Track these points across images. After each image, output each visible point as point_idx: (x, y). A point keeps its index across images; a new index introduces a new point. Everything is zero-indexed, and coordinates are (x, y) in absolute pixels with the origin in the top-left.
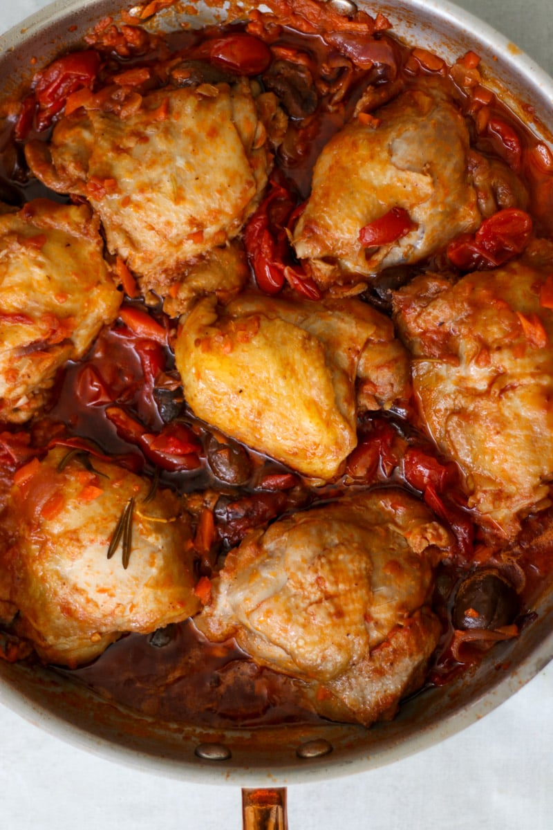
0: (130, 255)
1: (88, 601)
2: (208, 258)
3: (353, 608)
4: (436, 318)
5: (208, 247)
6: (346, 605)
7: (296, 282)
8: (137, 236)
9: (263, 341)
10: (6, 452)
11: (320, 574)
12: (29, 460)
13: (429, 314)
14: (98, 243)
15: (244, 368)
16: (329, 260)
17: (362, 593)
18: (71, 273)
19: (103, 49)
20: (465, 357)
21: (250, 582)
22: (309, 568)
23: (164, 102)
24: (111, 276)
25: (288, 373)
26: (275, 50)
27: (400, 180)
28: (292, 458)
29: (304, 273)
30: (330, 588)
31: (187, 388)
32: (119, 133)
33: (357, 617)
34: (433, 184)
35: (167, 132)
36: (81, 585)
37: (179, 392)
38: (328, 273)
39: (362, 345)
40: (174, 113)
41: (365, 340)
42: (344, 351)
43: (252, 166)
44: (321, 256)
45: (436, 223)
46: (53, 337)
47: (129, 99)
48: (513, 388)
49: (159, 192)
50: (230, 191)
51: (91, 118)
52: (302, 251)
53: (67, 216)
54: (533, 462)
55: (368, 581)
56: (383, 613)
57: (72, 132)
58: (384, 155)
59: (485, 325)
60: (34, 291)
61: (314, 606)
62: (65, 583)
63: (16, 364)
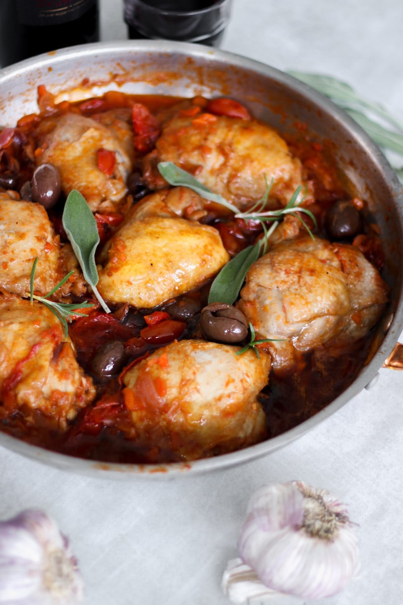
1: (229, 396)
2: (62, 256)
5: (57, 250)
6: (309, 266)
9: (131, 241)
11: (284, 269)
12: (122, 395)
14: (17, 298)
15: (139, 255)
16: (105, 200)
17: (306, 257)
18: (25, 314)
22: (277, 273)
25: (157, 236)
27: (84, 142)
29: (104, 213)
30: (295, 269)
31: (132, 299)
33: (320, 265)
36: (217, 394)
38: (111, 206)
39: (162, 203)
42: (160, 211)
44: (99, 201)
45: (118, 145)
48: (231, 143)
49: (11, 244)
50: (34, 213)
54: (278, 154)
55: (301, 252)
56: (324, 254)
58: (66, 144)
59: (189, 143)
60: (23, 334)
61: (301, 280)
62: (211, 405)
63: (60, 368)
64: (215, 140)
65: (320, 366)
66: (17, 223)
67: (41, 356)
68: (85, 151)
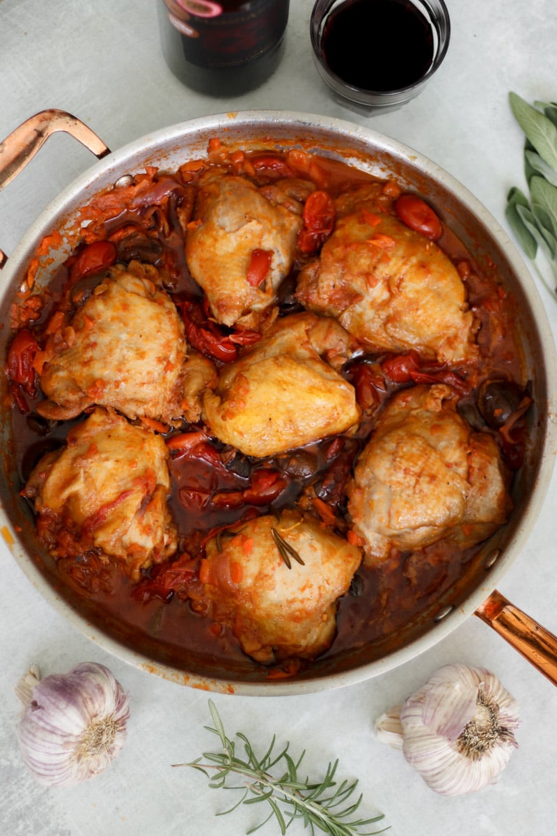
0: (145, 409)
1: (302, 601)
2: (185, 373)
3: (437, 467)
4: (329, 286)
5: (179, 367)
6: (432, 470)
7: (241, 339)
8: (139, 396)
9: (255, 384)
10: (184, 573)
11: (403, 468)
12: (200, 564)
13: (323, 287)
14: (123, 421)
15: (260, 405)
16: (246, 312)
17: (433, 456)
18: (125, 448)
19: (25, 325)
20: (362, 291)
21: (372, 509)
22: (395, 470)
23: (85, 317)
24: (146, 431)
25: (285, 386)
26: (111, 240)
27: (241, 237)
28: (329, 428)
29: (241, 332)
30: (416, 469)
31: (241, 448)
32: (77, 355)
33: (444, 470)
34: (259, 222)
35: (102, 330)
36: (290, 597)
37: (240, 454)
38: (252, 319)
39: (306, 336)
40: (96, 317)
41: (305, 334)
42: (300, 348)
43: (161, 304)
44: (240, 314)
45: (280, 240)
46: (149, 488)
47: (65, 335)
48: (402, 280)
49: (129, 362)
50: (162, 325)
51: (55, 363)
52: (228, 321)
53: (94, 423)
54: (450, 306)
55: (430, 447)
56: (455, 455)
57: (53, 380)
58: (221, 232)
59: (356, 264)
60: (116, 475)
61: (417, 486)
62: (281, 606)
63: (144, 522)
64: (384, 271)
65: (412, 572)
66: (141, 336)
67: (128, 505)
68: (240, 247)
